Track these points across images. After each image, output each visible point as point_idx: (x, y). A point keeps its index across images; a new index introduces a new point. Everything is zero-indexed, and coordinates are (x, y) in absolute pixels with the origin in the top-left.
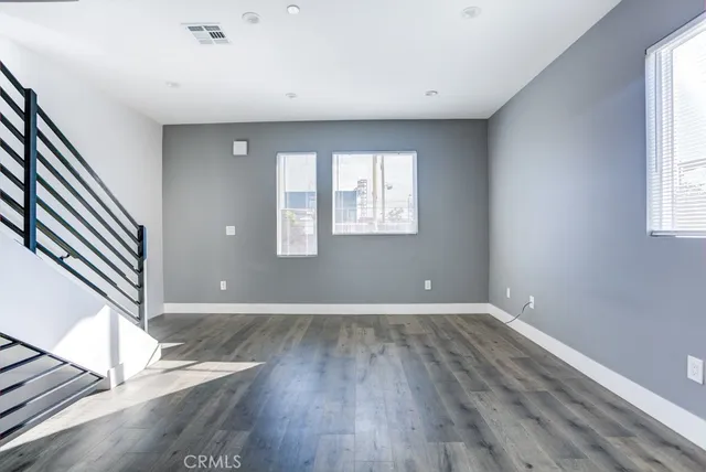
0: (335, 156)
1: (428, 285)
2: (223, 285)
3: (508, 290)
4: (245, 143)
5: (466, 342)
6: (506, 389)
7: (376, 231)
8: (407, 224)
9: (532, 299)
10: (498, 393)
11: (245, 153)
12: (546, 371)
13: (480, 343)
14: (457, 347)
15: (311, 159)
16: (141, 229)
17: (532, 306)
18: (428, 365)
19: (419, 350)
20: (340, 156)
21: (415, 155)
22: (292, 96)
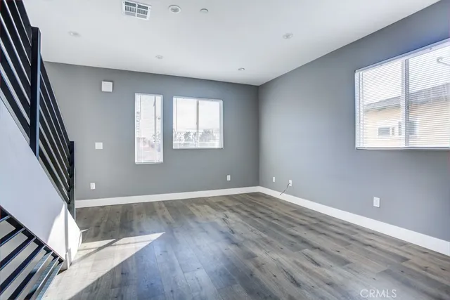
0: (174, 99)
1: (229, 178)
2: (92, 185)
3: (274, 178)
4: (111, 83)
6: (301, 225)
7: (199, 146)
8: (216, 143)
9: (290, 181)
11: (111, 90)
12: (309, 215)
13: (270, 206)
15: (159, 99)
16: (72, 144)
17: (290, 185)
20: (178, 99)
21: (222, 102)
22: (159, 57)
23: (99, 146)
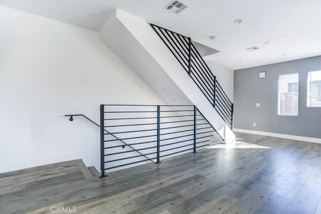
0: (309, 73)
2: (254, 124)
4: (264, 73)
11: (264, 77)
16: (232, 105)
23: (258, 105)
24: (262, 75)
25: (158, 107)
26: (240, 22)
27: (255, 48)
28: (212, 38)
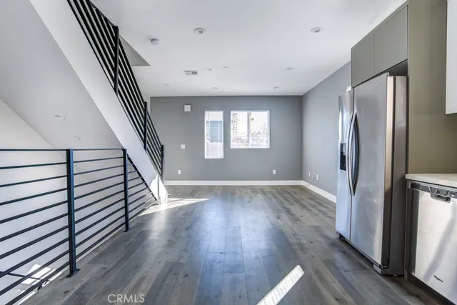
0: (232, 112)
1: (274, 172)
2: (179, 172)
3: (310, 173)
4: (190, 106)
5: (289, 193)
7: (250, 147)
8: (265, 144)
9: (317, 175)
10: (298, 205)
11: (190, 111)
13: (295, 194)
14: (285, 195)
15: (221, 113)
16: (162, 146)
17: (317, 178)
18: (273, 199)
19: (270, 196)
20: (234, 112)
21: (269, 112)
22: (216, 88)
23: (183, 147)
24: (187, 108)
25: (68, 151)
26: (201, 32)
27: (195, 73)
28: (153, 40)
